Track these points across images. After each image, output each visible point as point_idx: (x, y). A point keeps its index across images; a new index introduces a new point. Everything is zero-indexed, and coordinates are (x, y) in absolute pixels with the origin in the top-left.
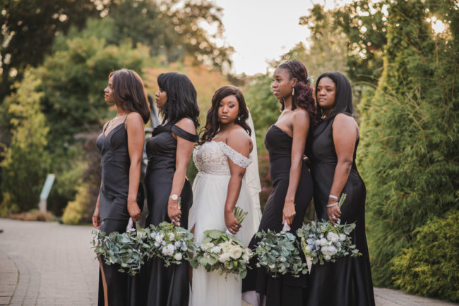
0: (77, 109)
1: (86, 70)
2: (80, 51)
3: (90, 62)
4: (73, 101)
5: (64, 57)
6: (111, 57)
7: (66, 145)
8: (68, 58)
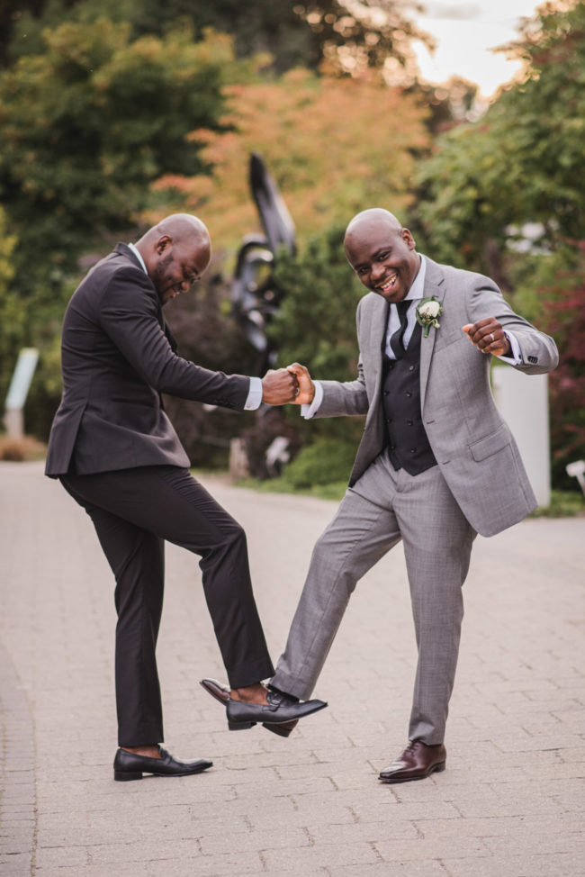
0: (76, 189)
1: (90, 98)
2: (74, 54)
3: (100, 79)
4: (65, 173)
5: (38, 70)
6: (147, 63)
7: (57, 275)
8: (48, 72)
